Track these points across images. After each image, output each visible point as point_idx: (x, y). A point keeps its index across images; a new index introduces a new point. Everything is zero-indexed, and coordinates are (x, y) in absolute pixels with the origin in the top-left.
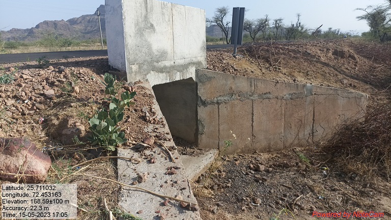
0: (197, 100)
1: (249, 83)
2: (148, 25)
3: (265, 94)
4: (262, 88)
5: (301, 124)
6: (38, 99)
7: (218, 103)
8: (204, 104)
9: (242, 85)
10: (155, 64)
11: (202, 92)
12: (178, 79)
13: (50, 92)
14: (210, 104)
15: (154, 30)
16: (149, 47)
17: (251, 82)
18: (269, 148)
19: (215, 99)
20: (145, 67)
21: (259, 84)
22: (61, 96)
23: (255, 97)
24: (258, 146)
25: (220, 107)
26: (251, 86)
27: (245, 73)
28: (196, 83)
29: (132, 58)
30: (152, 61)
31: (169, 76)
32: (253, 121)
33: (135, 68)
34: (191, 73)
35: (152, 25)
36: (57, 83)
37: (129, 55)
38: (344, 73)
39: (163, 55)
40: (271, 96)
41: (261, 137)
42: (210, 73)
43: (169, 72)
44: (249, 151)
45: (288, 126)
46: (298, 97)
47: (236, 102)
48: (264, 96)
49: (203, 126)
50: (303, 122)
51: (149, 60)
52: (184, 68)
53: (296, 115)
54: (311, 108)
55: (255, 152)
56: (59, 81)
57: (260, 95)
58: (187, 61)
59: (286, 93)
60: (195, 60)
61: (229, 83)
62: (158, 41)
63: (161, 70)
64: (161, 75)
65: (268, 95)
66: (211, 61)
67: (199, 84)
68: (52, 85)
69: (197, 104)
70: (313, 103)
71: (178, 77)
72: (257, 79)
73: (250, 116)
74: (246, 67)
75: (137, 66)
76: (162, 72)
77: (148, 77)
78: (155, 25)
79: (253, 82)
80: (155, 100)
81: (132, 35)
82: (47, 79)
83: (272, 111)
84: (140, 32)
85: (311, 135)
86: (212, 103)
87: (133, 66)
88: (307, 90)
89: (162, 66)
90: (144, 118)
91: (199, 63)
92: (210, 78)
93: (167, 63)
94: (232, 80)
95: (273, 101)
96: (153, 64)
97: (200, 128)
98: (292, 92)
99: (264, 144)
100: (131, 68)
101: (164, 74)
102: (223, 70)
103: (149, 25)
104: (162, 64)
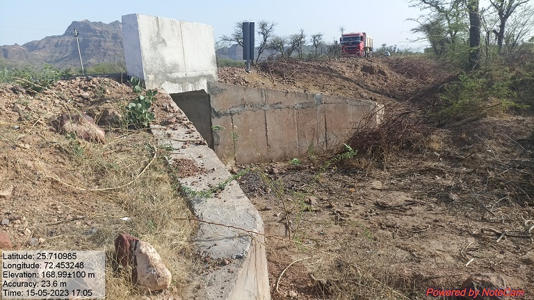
0: (211, 112)
1: (260, 94)
2: (159, 41)
3: (276, 104)
4: (273, 98)
5: (315, 133)
6: (78, 100)
7: (231, 114)
8: (218, 115)
9: (254, 96)
10: (169, 74)
11: (215, 104)
12: (190, 90)
13: (86, 94)
14: (223, 115)
15: (166, 44)
16: (162, 59)
17: (262, 93)
18: (285, 157)
19: (228, 110)
20: (160, 77)
21: (270, 95)
22: (95, 97)
23: (267, 107)
24: (274, 155)
25: (233, 117)
26: (262, 96)
27: (256, 85)
28: (209, 95)
29: (148, 68)
30: (166, 72)
31: (182, 86)
32: (267, 131)
33: (151, 77)
34: (203, 85)
35: (164, 40)
36: (89, 88)
37: (147, 65)
38: (368, 88)
39: (175, 67)
40: (282, 106)
41: (276, 146)
42: (221, 86)
43: (181, 83)
44: (265, 160)
45: (302, 135)
46: (308, 107)
47: (249, 113)
48: (275, 106)
49: (218, 138)
50: (316, 130)
51: (163, 71)
52: (196, 80)
53: (308, 124)
54: (322, 117)
55: (272, 161)
56: (90, 86)
57: (271, 105)
58: (198, 74)
59: (296, 102)
60: (205, 73)
61: (240, 94)
62: (170, 55)
63: (174, 81)
64: (174, 85)
65: (279, 105)
66: (222, 75)
67: (212, 96)
68: (85, 89)
69: (211, 116)
70: (324, 111)
71: (190, 88)
72: (267, 89)
73: (264, 126)
74: (257, 79)
75: (153, 76)
76: (175, 82)
77: (163, 86)
78: (166, 40)
79: (264, 92)
80: (172, 100)
81: (148, 49)
82: (80, 86)
83: (285, 120)
84: (154, 46)
85: (325, 143)
86: (226, 114)
87: (150, 76)
88: (316, 100)
89: (175, 77)
90: (166, 110)
91: (210, 76)
92: (222, 89)
93: (180, 75)
94: (243, 92)
95: (285, 111)
96: (167, 74)
97: (215, 139)
98: (302, 102)
99: (280, 153)
100: (148, 78)
101: (177, 85)
102: (234, 83)
103: (161, 40)
104: (175, 75)
